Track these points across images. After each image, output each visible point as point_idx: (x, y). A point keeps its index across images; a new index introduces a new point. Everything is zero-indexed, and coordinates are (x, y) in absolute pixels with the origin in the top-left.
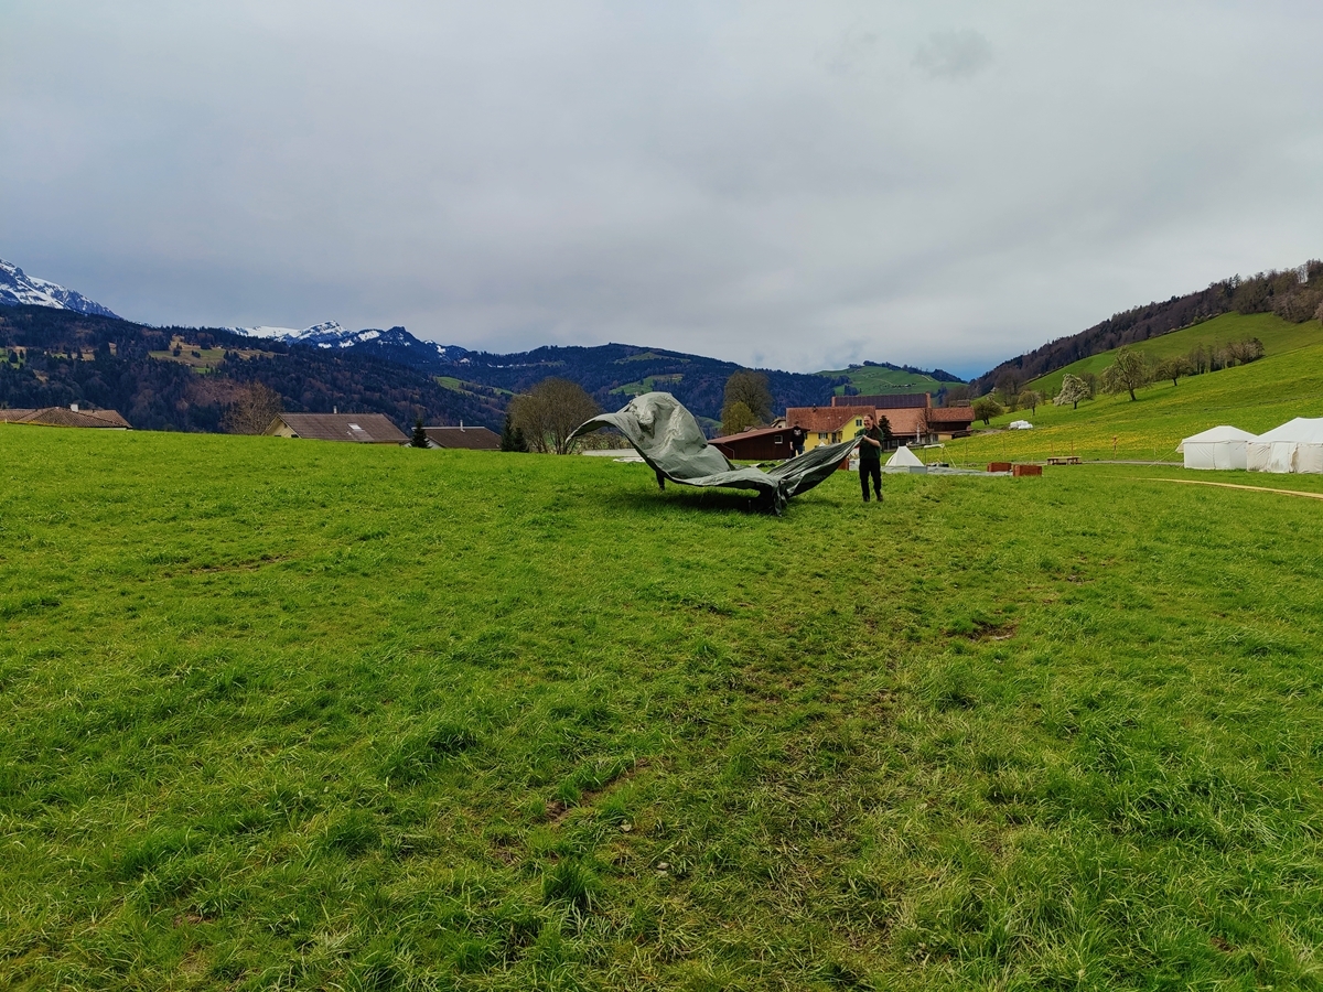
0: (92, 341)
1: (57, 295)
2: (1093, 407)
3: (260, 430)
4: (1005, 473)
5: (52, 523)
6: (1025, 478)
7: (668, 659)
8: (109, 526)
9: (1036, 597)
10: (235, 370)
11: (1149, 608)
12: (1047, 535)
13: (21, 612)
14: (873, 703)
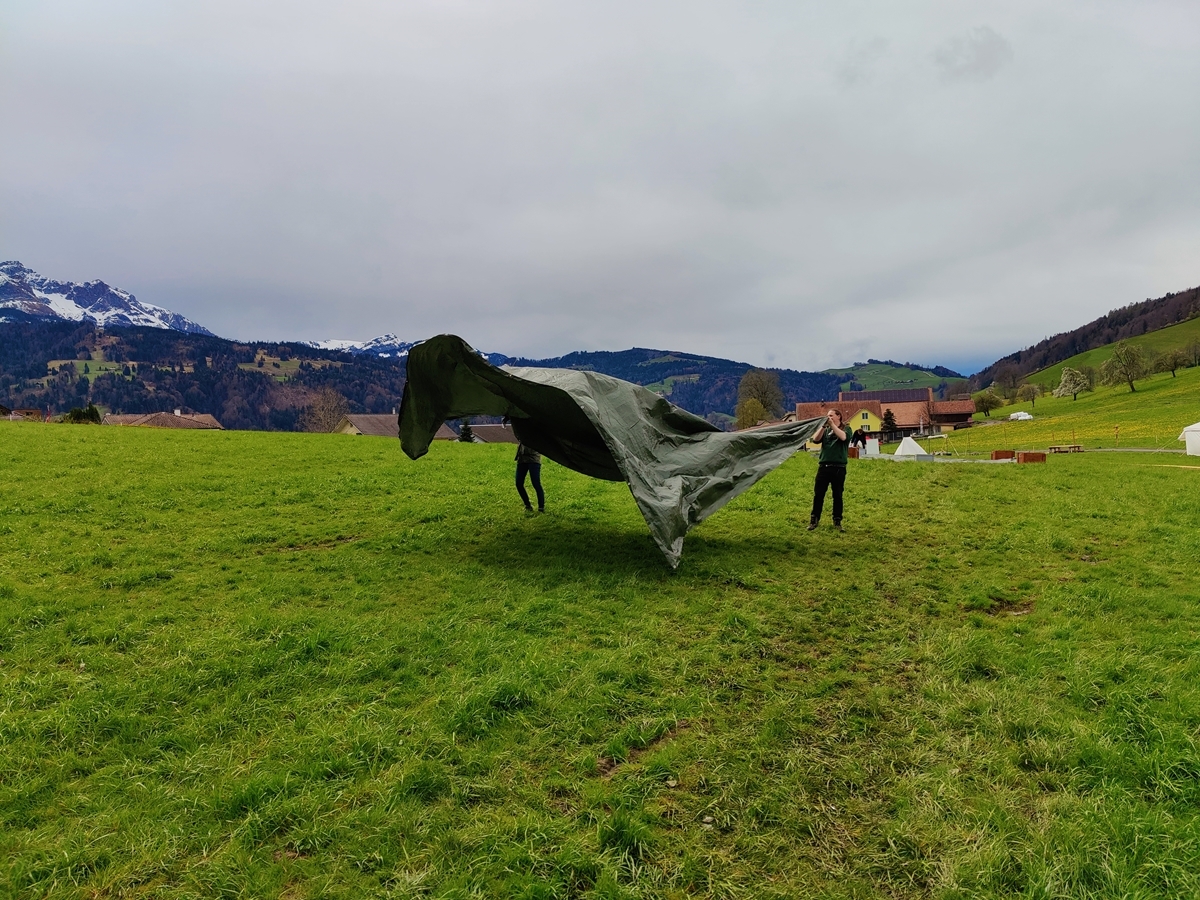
0: (192, 356)
1: (164, 317)
2: (1092, 398)
3: (330, 429)
4: (1009, 460)
5: (163, 508)
6: (1029, 465)
7: (702, 630)
8: (210, 511)
9: (1051, 575)
10: (308, 379)
11: (1166, 586)
12: (1057, 517)
13: (139, 584)
14: (898, 672)
